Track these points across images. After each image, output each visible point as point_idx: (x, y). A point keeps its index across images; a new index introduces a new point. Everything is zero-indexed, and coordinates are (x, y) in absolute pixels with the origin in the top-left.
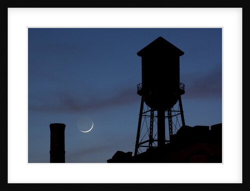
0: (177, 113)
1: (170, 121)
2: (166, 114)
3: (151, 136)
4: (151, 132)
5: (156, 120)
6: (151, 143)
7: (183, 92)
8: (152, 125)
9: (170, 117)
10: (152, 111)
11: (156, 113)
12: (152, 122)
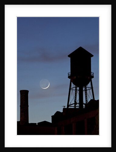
0: (89, 88)
1: (86, 93)
2: (84, 89)
3: (75, 101)
4: (76, 99)
5: (78, 92)
6: (75, 105)
7: (93, 77)
8: (76, 95)
9: (86, 90)
10: (76, 87)
11: (78, 88)
12: (76, 93)
